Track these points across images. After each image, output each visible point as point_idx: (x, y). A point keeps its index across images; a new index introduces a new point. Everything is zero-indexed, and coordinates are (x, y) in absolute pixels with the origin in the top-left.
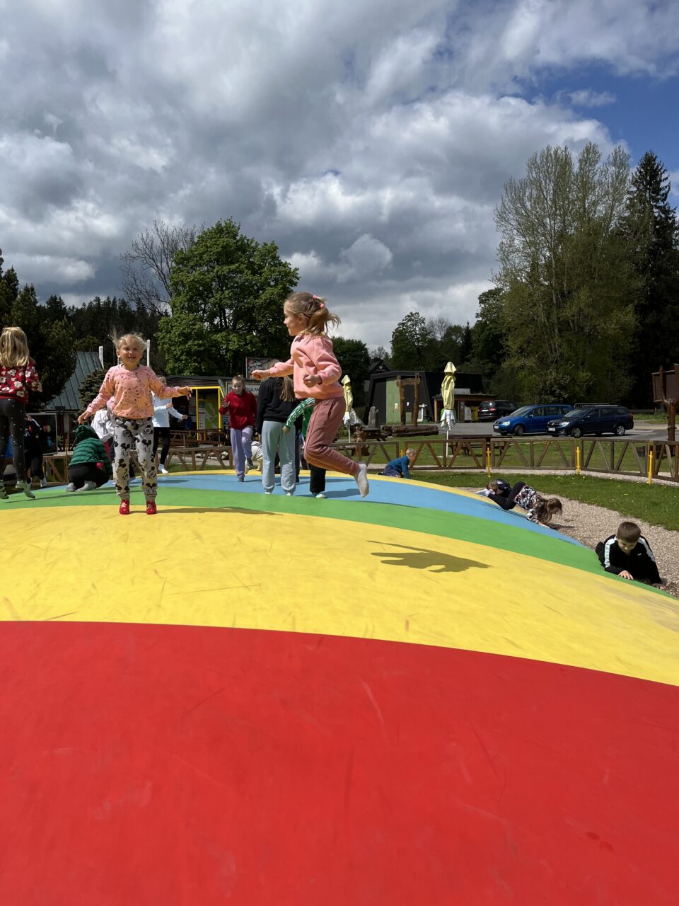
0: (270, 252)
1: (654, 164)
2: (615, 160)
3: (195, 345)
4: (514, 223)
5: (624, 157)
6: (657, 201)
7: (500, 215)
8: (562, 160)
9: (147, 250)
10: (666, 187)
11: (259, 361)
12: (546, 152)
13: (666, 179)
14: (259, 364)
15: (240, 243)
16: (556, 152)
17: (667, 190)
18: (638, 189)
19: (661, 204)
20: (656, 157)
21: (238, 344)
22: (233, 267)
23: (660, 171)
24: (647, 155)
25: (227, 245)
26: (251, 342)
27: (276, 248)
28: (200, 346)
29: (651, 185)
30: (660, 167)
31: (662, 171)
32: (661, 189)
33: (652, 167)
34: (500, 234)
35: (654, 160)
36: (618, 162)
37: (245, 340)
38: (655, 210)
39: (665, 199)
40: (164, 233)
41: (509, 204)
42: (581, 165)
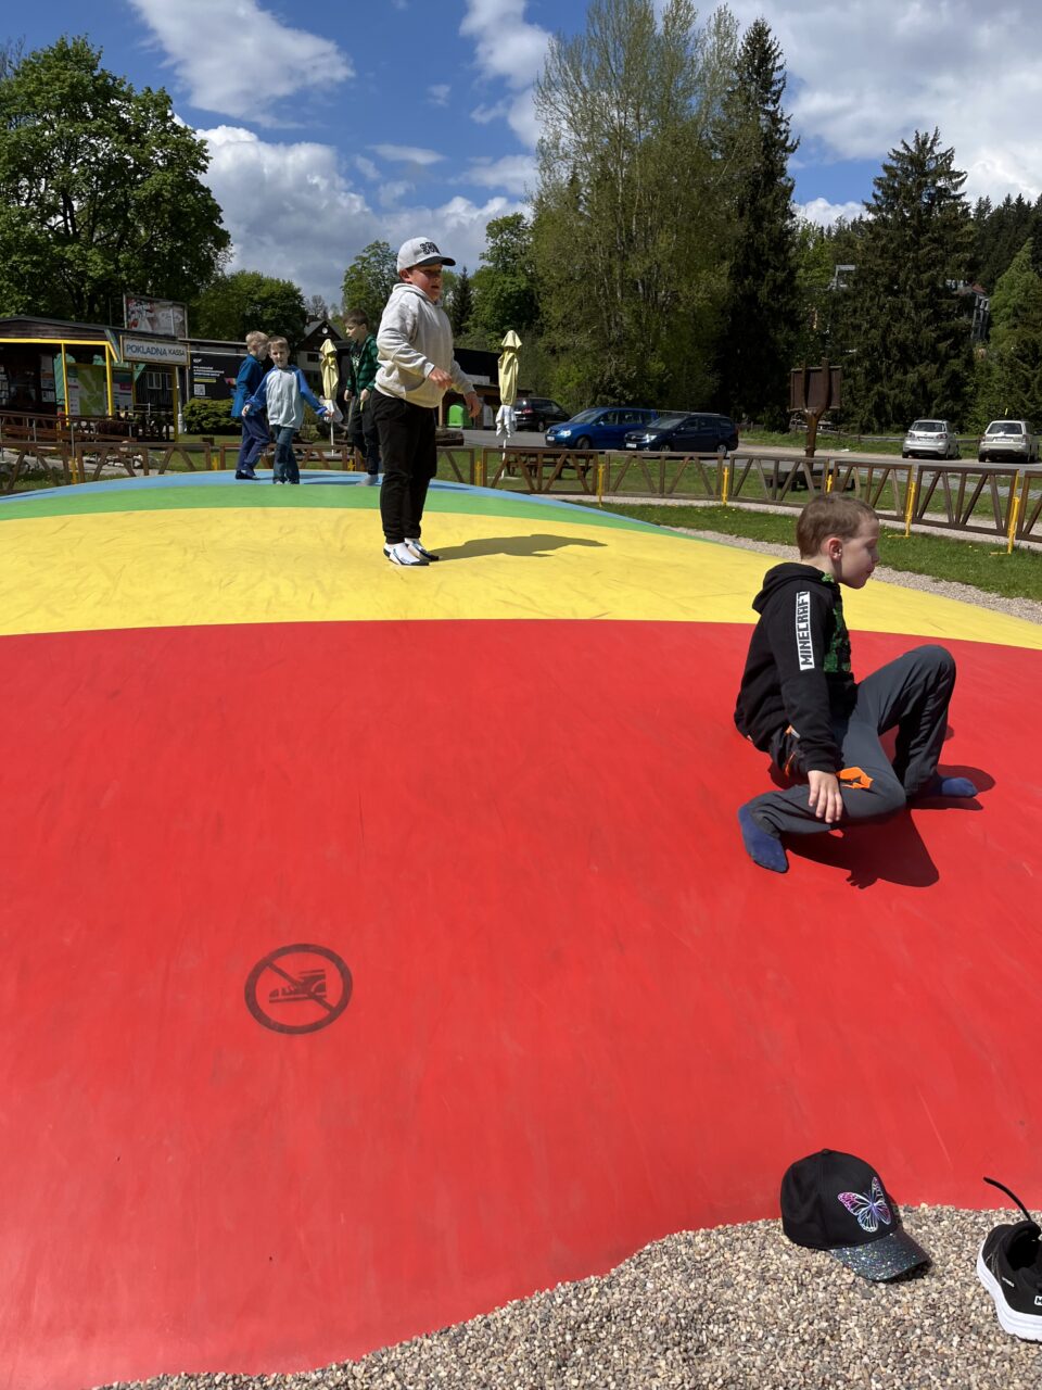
0: (157, 105)
1: (766, 41)
2: (718, 26)
4: (562, 107)
5: (730, 24)
6: (765, 102)
7: (543, 93)
8: (640, 12)
10: (779, 81)
11: (147, 301)
13: (781, 67)
14: (148, 307)
15: (101, 82)
17: (780, 85)
18: (741, 79)
19: (771, 108)
20: (770, 30)
23: (773, 53)
24: (756, 24)
25: (80, 83)
26: (127, 267)
27: (168, 101)
29: (759, 74)
30: (774, 47)
31: (776, 53)
32: (772, 84)
33: (763, 46)
34: (541, 125)
35: (767, 34)
36: (722, 30)
37: (117, 261)
38: (763, 117)
39: (775, 102)
41: (556, 74)
42: (667, 26)
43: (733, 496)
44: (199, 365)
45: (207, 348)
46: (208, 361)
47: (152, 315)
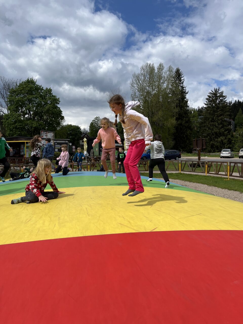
1: (179, 72)
2: (169, 69)
3: (19, 125)
4: (136, 88)
5: (172, 69)
6: (180, 84)
7: (132, 85)
8: (152, 68)
10: (183, 80)
12: (146, 65)
13: (183, 77)
14: (45, 133)
15: (37, 87)
16: (150, 65)
18: (175, 80)
19: (182, 85)
20: (180, 70)
21: (36, 125)
23: (181, 74)
24: (177, 69)
29: (178, 79)
32: (181, 80)
34: (132, 91)
38: (180, 87)
40: (4, 81)
41: (134, 81)
42: (158, 70)
43: (182, 170)
44: (56, 144)
45: (58, 141)
46: (58, 144)
47: (46, 134)
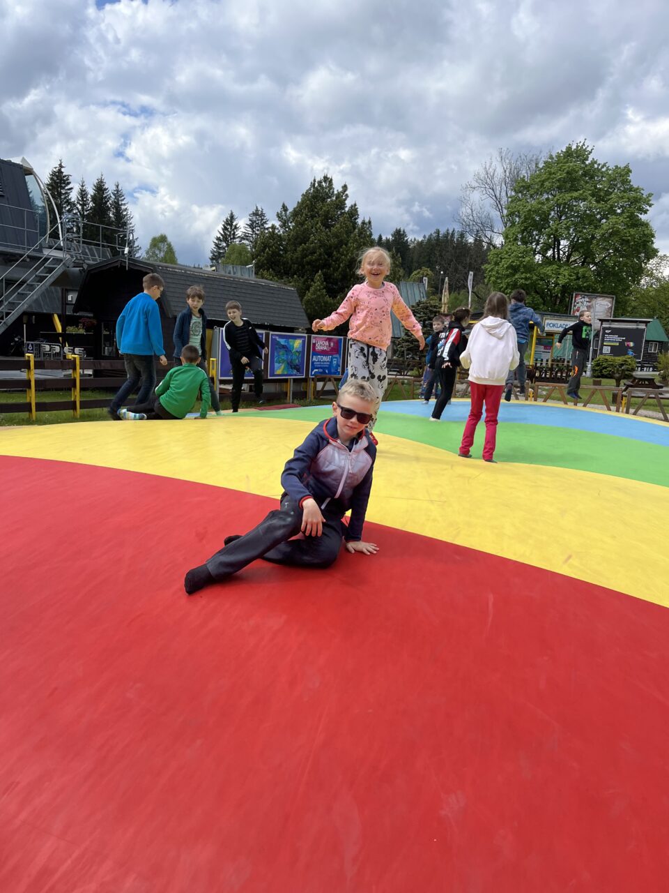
0: (621, 176)
3: (522, 279)
9: (488, 180)
11: (588, 296)
14: (587, 299)
15: (589, 167)
21: (568, 279)
22: (575, 194)
25: (574, 170)
27: (629, 172)
28: (526, 279)
44: (609, 334)
46: (615, 331)
47: (590, 304)
